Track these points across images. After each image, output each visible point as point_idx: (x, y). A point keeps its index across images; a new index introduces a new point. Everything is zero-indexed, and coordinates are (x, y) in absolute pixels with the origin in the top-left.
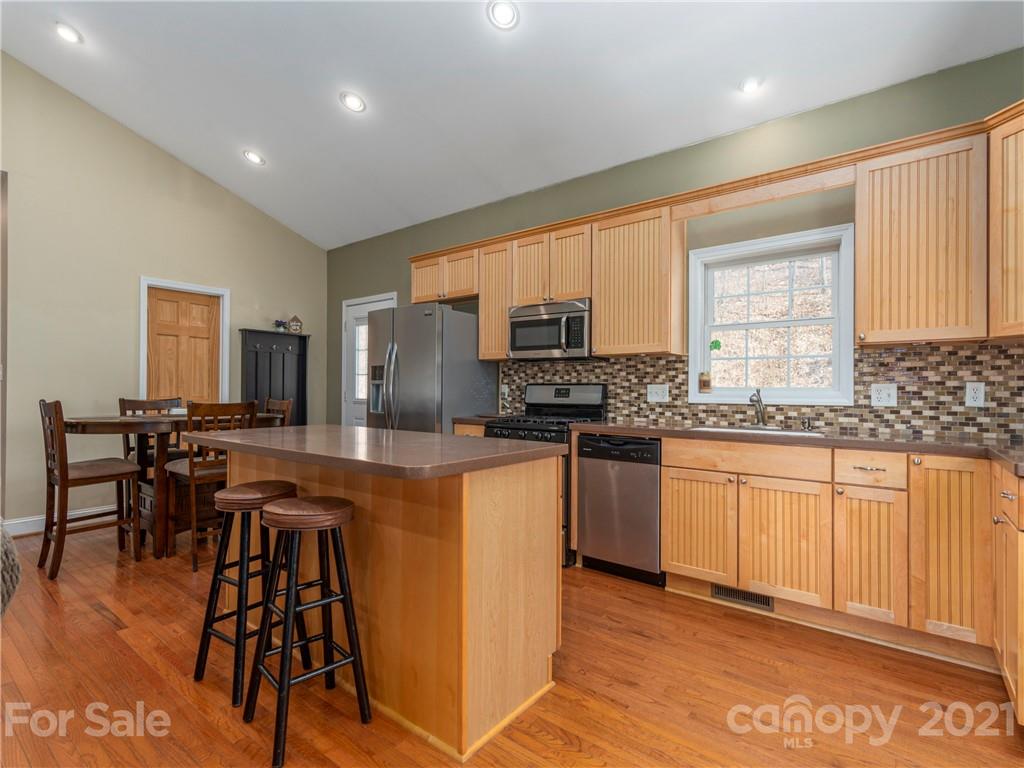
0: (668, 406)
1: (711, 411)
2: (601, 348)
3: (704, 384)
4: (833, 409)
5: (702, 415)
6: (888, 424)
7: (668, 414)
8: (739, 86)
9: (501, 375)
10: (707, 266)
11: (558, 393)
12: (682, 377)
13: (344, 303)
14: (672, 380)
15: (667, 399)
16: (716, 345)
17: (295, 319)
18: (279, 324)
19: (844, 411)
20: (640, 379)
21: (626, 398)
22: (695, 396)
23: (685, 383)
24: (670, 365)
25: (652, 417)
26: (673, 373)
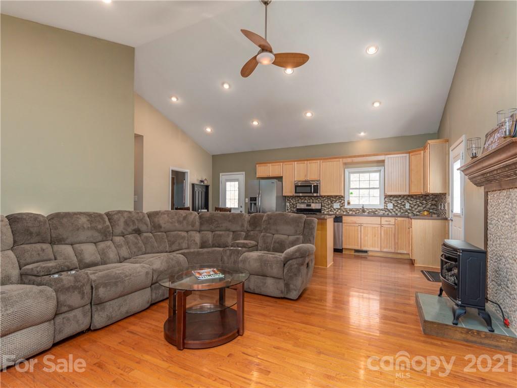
0: (339, 209)
1: (351, 210)
2: (323, 194)
3: (349, 203)
4: (379, 209)
5: (348, 211)
6: (391, 212)
7: (339, 211)
8: (360, 133)
9: (287, 200)
10: (349, 173)
11: (307, 205)
12: (343, 202)
13: (221, 174)
14: (340, 202)
15: (339, 207)
16: (352, 193)
17: (206, 180)
18: (202, 181)
19: (382, 210)
20: (331, 202)
21: (327, 207)
22: (346, 206)
23: (344, 203)
24: (340, 198)
25: (335, 212)
26: (340, 200)
